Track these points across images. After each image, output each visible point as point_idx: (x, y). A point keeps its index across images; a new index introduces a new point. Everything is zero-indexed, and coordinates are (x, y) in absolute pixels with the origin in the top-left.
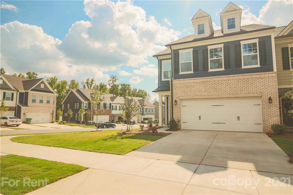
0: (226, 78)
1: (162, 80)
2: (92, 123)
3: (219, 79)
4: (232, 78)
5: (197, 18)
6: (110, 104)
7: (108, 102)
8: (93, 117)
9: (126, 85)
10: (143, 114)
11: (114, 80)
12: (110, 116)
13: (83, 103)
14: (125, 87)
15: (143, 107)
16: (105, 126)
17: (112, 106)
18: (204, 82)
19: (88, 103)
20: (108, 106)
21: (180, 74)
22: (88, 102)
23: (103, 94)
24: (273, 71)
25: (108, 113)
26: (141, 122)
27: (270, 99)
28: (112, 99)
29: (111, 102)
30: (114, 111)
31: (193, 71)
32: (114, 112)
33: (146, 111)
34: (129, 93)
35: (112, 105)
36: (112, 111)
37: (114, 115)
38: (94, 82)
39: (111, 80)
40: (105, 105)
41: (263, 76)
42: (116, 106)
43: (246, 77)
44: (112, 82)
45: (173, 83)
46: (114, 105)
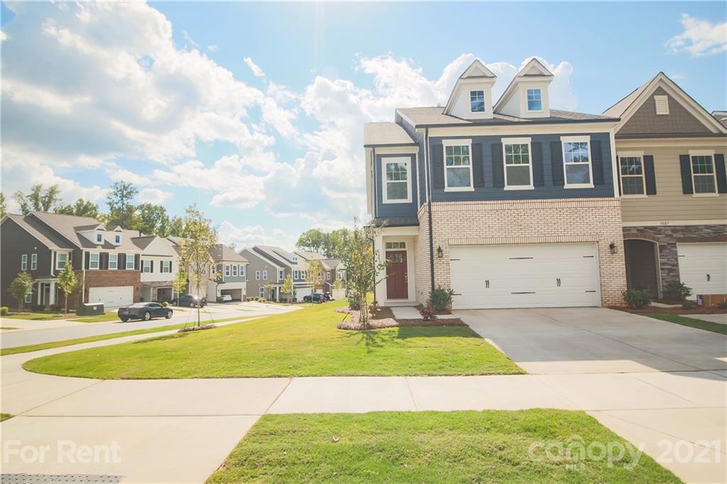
0: (538, 205)
1: (384, 202)
2: (95, 308)
3: (526, 206)
4: (549, 205)
5: (469, 77)
6: (137, 257)
7: (131, 251)
8: (87, 291)
9: (156, 208)
10: (220, 281)
11: (125, 192)
12: (137, 289)
13: (55, 253)
14: (152, 213)
15: (220, 263)
16: (148, 316)
17: (142, 261)
18: (497, 211)
19: (70, 253)
20: (130, 260)
21: (445, 191)
22: (71, 250)
23: (117, 229)
24: (614, 196)
25: (132, 280)
26: (215, 301)
27: (612, 246)
28: (141, 243)
29: (139, 251)
30: (147, 273)
31: (474, 187)
32: (145, 277)
33: (228, 273)
34: (162, 229)
35: (142, 258)
36: (141, 274)
37: (145, 285)
38: (56, 196)
39: (116, 194)
40: (122, 258)
41: (600, 204)
42: (152, 262)
43: (574, 205)
44: (119, 198)
45: (433, 208)
46: (146, 260)
